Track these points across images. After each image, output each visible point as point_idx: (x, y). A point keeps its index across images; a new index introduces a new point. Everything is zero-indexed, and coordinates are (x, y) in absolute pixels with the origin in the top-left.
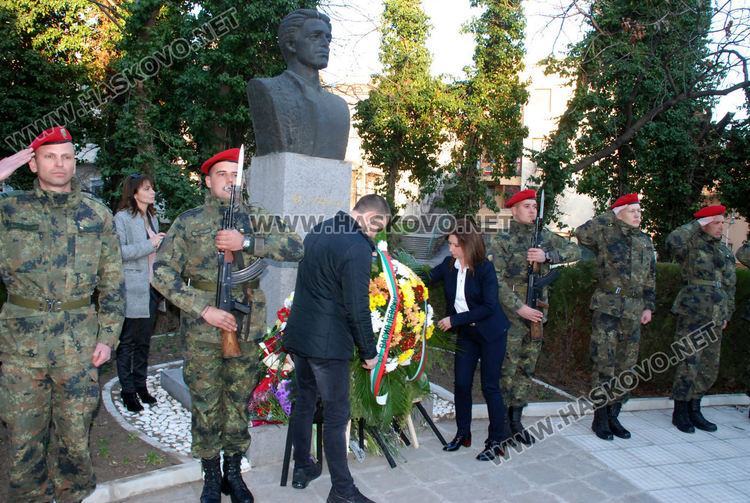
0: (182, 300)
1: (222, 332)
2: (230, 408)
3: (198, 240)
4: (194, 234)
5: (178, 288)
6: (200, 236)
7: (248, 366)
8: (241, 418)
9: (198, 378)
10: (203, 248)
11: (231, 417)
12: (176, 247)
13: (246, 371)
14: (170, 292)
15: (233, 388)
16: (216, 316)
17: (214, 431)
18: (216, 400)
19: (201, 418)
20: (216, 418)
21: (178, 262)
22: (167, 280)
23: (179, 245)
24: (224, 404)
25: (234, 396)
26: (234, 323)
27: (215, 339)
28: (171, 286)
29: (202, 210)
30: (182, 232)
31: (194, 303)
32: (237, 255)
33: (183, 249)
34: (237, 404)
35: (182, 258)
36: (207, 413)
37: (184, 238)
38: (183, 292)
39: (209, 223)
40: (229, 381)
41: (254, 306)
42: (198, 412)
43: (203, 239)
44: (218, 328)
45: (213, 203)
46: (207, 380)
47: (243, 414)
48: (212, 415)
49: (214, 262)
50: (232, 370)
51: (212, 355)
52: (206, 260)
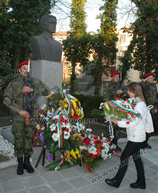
0: (13, 108)
1: (24, 118)
2: (26, 141)
3: (17, 89)
4: (16, 87)
5: (12, 104)
6: (17, 87)
7: (32, 128)
8: (30, 144)
9: (17, 132)
10: (19, 91)
11: (27, 144)
12: (11, 91)
13: (32, 129)
14: (9, 105)
15: (28, 135)
16: (23, 113)
17: (21, 149)
18: (22, 139)
19: (17, 145)
20: (22, 145)
21: (12, 96)
22: (8, 101)
23: (11, 90)
24: (24, 140)
25: (28, 138)
26: (29, 115)
27: (22, 120)
28: (10, 103)
29: (18, 80)
30: (12, 86)
31: (17, 109)
32: (29, 94)
33: (12, 91)
34: (29, 140)
35: (13, 94)
36: (19, 143)
37: (13, 88)
38: (13, 105)
39: (20, 84)
40: (27, 133)
41: (34, 109)
42: (16, 143)
43: (18, 88)
44: (23, 117)
45: (21, 77)
46: (19, 133)
47: (31, 143)
48: (21, 144)
49: (22, 95)
50: (27, 129)
51: (21, 125)
52: (19, 95)
